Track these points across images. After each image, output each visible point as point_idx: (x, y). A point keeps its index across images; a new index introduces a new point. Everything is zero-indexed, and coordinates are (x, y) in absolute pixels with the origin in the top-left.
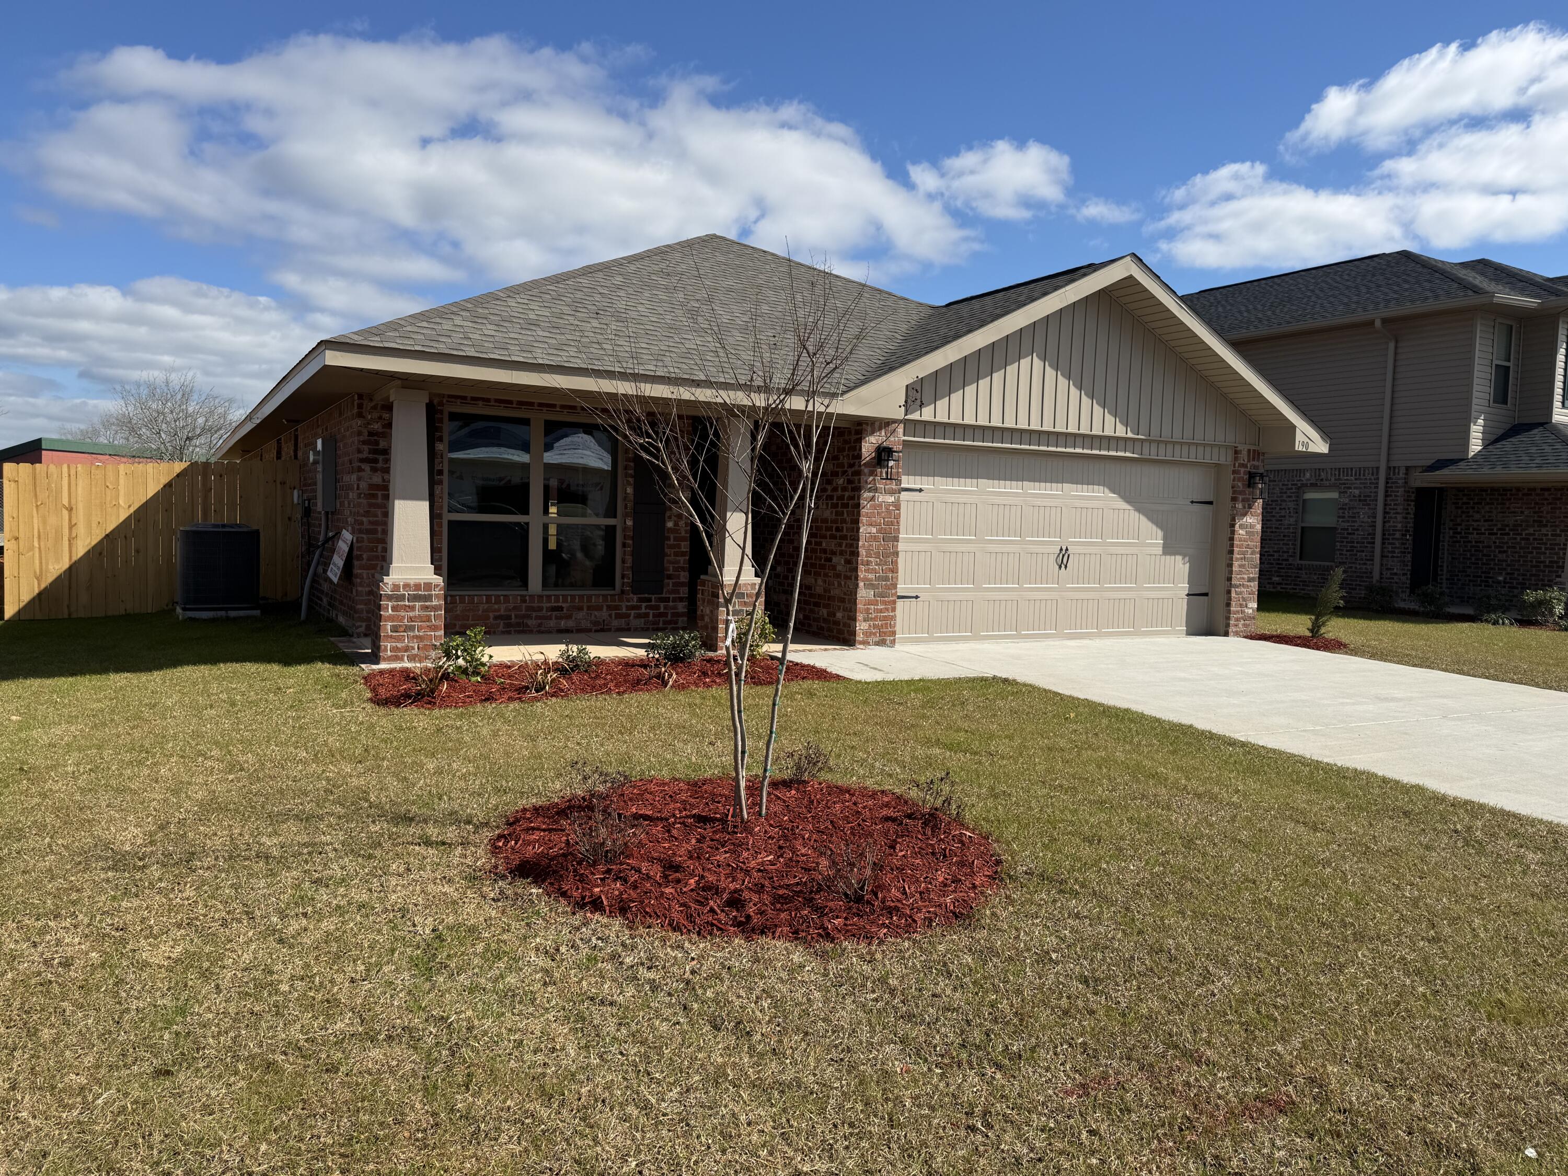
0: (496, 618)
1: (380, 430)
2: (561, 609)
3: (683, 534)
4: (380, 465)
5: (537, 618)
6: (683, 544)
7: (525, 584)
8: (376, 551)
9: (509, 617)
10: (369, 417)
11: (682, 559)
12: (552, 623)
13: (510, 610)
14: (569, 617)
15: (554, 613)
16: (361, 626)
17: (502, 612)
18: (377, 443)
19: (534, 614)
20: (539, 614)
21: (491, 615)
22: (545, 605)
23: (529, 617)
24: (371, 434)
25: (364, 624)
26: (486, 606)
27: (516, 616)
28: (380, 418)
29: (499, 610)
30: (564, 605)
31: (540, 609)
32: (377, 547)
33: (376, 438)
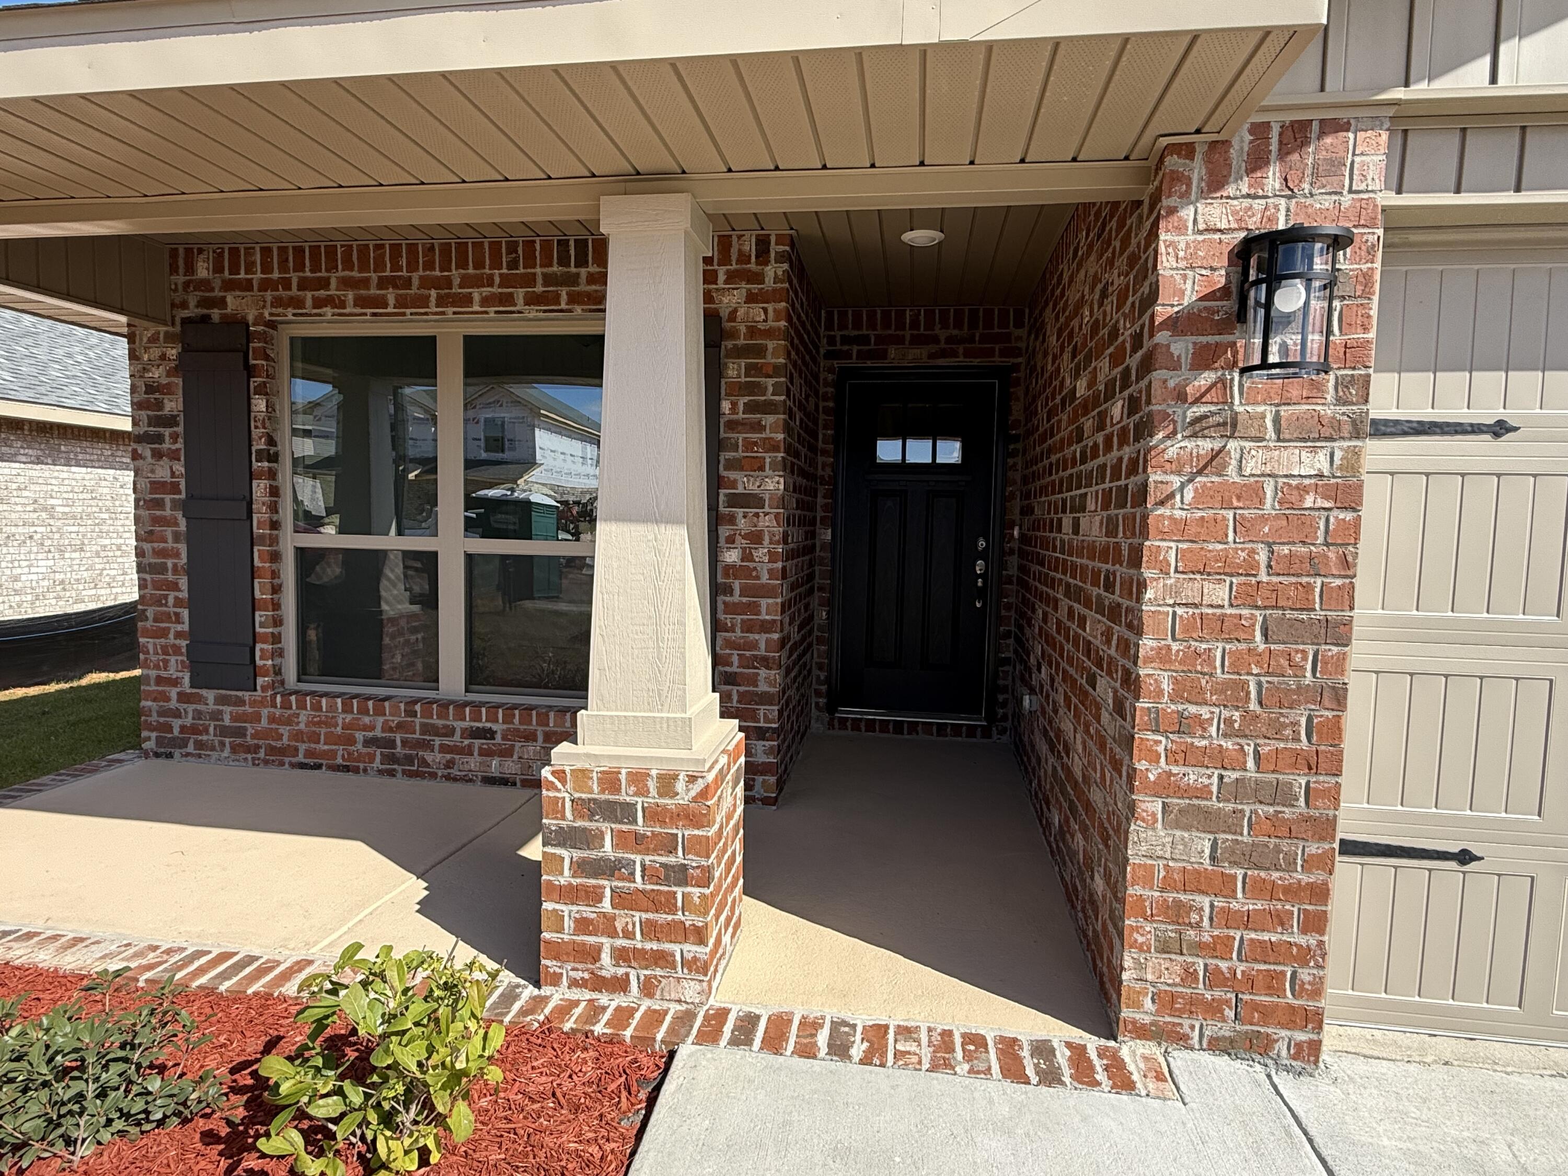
0: (368, 742)
1: (164, 381)
2: (489, 734)
3: (765, 578)
4: (167, 445)
5: (444, 749)
6: (764, 602)
7: (433, 679)
8: (166, 605)
9: (391, 744)
10: (146, 357)
11: (761, 639)
12: (473, 763)
13: (391, 730)
14: (506, 753)
15: (477, 742)
16: (149, 739)
17: (378, 733)
18: (159, 405)
19: (437, 741)
20: (447, 741)
21: (359, 736)
22: (459, 725)
23: (428, 746)
24: (150, 389)
25: (154, 735)
26: (349, 718)
27: (404, 743)
28: (163, 357)
29: (372, 728)
30: (495, 727)
31: (450, 732)
32: (166, 597)
33: (157, 395)
